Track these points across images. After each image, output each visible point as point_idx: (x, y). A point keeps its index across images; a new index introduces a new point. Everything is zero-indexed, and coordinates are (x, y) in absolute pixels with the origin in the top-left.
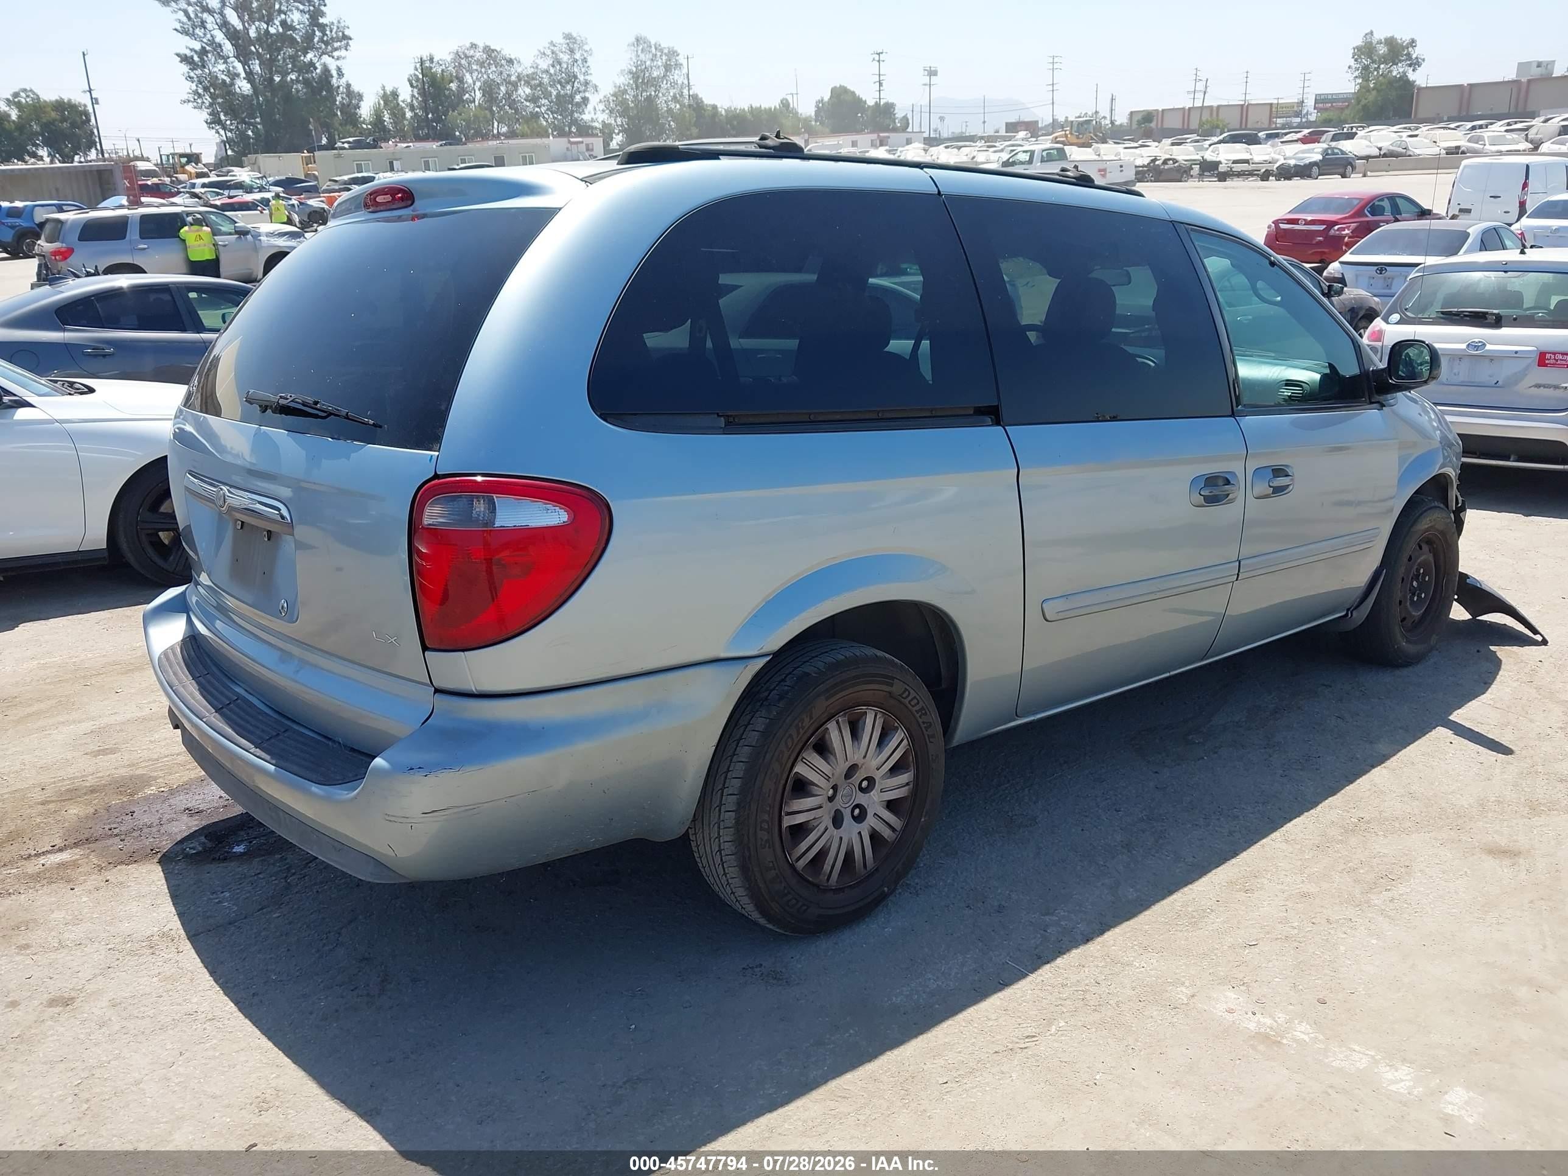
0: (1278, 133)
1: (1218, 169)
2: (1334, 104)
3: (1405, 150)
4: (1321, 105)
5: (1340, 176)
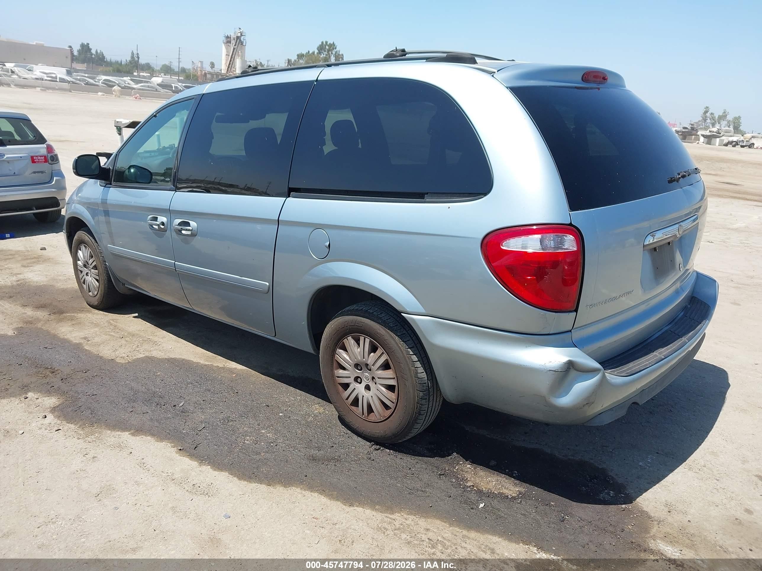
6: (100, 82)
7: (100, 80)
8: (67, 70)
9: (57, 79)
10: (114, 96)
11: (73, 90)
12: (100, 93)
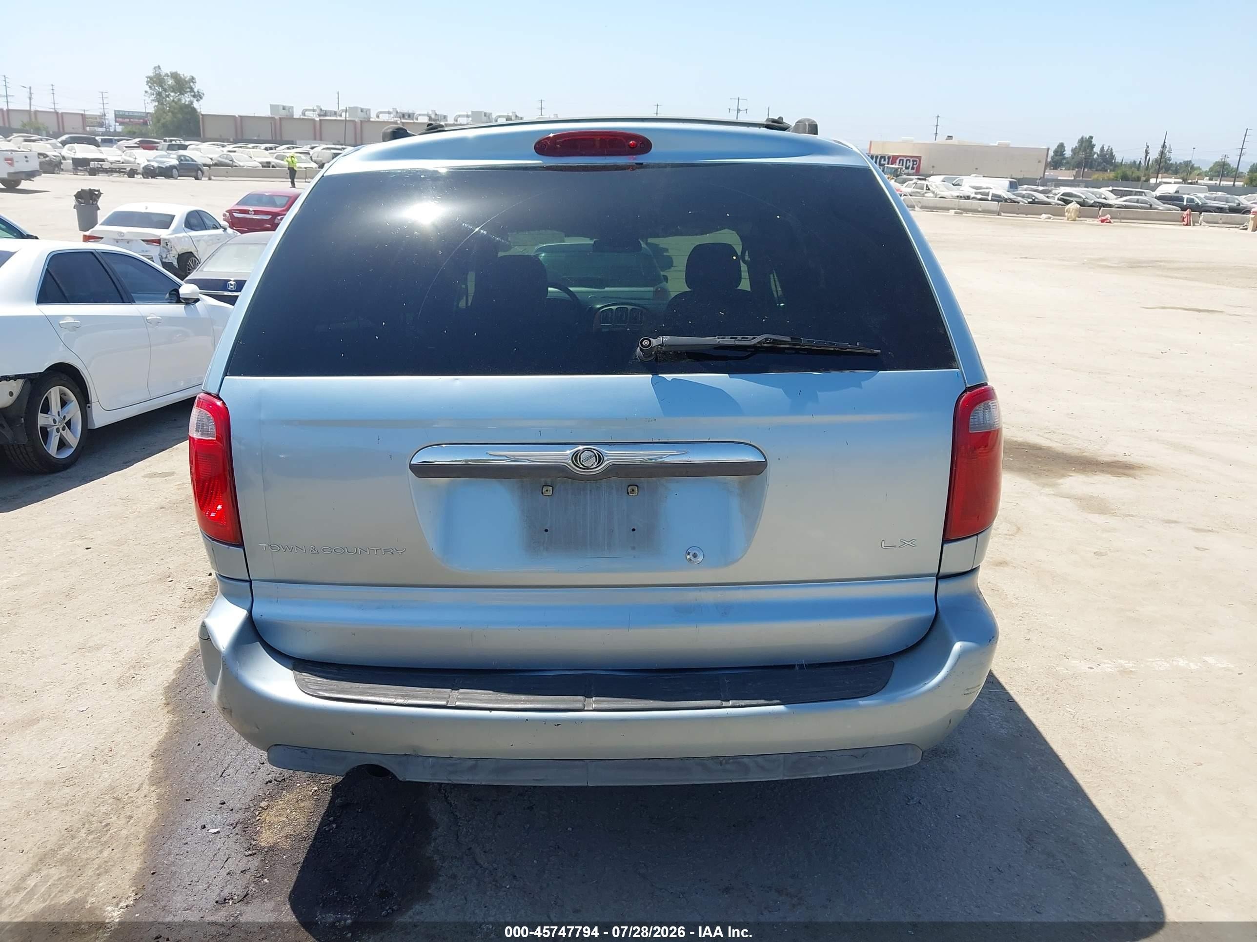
0: (111, 139)
1: (89, 165)
2: (132, 120)
3: (231, 162)
4: (120, 120)
5: (194, 178)
6: (1057, 197)
7: (1056, 194)
8: (1011, 182)
9: (988, 196)
10: (1066, 218)
11: (1004, 213)
12: (1044, 216)
